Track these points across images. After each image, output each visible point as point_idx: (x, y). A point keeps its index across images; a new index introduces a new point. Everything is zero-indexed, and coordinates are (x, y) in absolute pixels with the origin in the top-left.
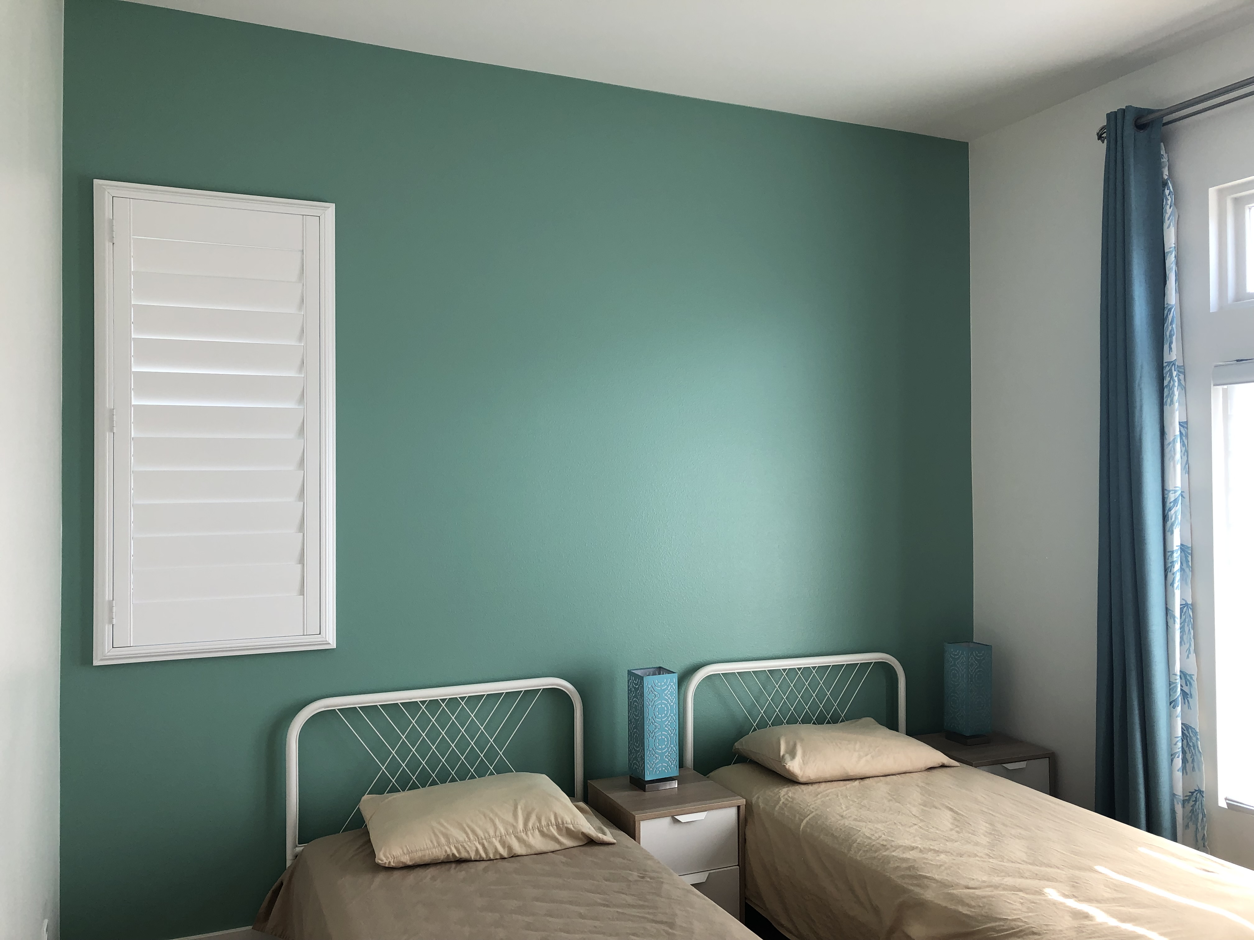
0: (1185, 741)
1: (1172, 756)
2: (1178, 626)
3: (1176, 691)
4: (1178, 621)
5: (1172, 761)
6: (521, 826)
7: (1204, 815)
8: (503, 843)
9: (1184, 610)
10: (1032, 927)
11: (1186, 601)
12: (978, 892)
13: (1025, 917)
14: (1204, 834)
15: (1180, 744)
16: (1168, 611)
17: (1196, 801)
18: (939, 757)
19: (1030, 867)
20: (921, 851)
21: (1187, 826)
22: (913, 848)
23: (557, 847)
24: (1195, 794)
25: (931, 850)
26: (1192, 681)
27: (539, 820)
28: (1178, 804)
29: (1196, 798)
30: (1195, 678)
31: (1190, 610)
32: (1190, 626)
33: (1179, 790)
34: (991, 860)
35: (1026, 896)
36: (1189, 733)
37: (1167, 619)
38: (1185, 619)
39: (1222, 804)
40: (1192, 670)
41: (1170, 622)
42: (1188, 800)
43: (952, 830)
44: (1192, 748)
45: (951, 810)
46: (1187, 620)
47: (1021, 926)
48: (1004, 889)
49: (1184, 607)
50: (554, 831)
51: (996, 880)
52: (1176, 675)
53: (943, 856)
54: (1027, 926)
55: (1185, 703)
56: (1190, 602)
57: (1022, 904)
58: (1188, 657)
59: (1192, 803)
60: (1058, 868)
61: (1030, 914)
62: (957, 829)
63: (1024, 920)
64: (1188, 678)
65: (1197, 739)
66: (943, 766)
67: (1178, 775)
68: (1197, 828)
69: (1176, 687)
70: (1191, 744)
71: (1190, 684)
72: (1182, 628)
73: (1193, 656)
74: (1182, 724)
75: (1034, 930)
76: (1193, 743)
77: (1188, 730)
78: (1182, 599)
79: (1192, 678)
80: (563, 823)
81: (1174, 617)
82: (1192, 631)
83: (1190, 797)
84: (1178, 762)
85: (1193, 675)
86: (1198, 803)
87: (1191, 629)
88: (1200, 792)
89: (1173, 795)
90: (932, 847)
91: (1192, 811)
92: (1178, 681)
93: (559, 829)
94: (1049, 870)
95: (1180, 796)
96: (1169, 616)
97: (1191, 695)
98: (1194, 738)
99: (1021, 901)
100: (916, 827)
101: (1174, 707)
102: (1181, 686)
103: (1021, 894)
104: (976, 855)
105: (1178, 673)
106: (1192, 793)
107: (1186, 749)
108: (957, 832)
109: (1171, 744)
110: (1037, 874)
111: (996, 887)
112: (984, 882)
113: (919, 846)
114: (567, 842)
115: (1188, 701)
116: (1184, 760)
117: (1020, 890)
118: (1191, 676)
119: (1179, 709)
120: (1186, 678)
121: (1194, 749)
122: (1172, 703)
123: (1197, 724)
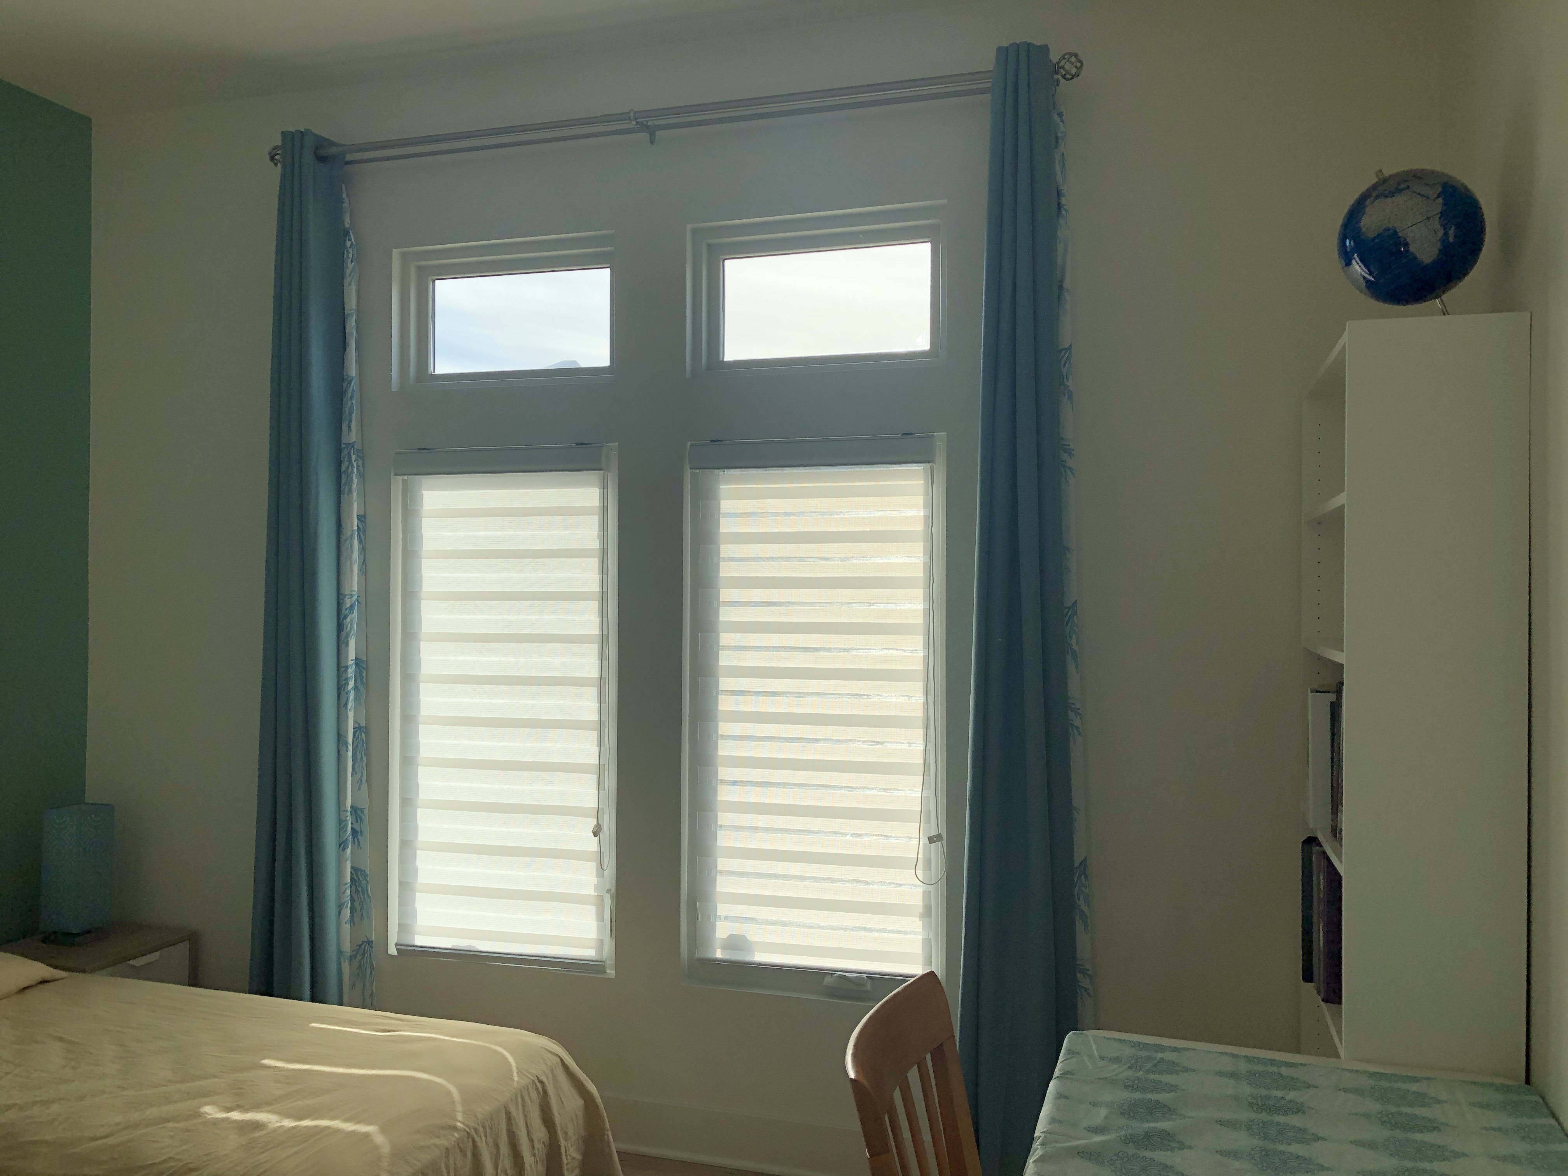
0: (354, 887)
1: (340, 907)
2: (350, 754)
3: (346, 831)
4: (350, 748)
5: (340, 913)
7: (372, 968)
9: (357, 734)
11: (359, 724)
12: (111, 1141)
13: (178, 1154)
14: (372, 991)
15: (348, 892)
16: (340, 738)
17: (364, 954)
19: (178, 1085)
20: (21, 1108)
21: (353, 986)
22: (9, 1108)
24: (363, 946)
25: (35, 1103)
26: (363, 817)
28: (345, 962)
29: (364, 950)
30: (366, 812)
31: (363, 733)
32: (363, 753)
33: (347, 947)
34: (125, 1093)
35: (176, 1125)
36: (358, 876)
37: (338, 746)
38: (357, 746)
39: (392, 950)
40: (364, 804)
41: (343, 748)
42: (355, 956)
43: (64, 1067)
44: (361, 894)
46: (359, 746)
48: (147, 1126)
49: (357, 731)
51: (136, 1116)
52: (347, 811)
53: (55, 1107)
55: (354, 843)
56: (362, 724)
57: (172, 1137)
58: (359, 789)
59: (359, 958)
60: (215, 1077)
61: (184, 1147)
62: (73, 1064)
64: (359, 812)
65: (367, 882)
67: (346, 928)
68: (364, 985)
69: (346, 826)
70: (360, 889)
71: (361, 820)
72: (354, 755)
73: (364, 786)
74: (352, 868)
76: (362, 888)
77: (357, 874)
78: (355, 722)
79: (363, 812)
81: (346, 743)
82: (364, 758)
83: (357, 951)
84: (347, 912)
85: (365, 809)
86: (366, 956)
87: (363, 755)
88: (369, 942)
89: (340, 953)
90: (38, 1099)
91: (360, 966)
92: (349, 818)
94: (203, 1083)
95: (348, 953)
96: (341, 745)
97: (361, 832)
98: (364, 882)
99: (172, 1134)
100: (9, 1076)
101: (344, 849)
102: (352, 823)
103: (170, 1125)
104: (103, 1092)
105: (349, 809)
106: (360, 946)
107: (356, 898)
108: (73, 1068)
109: (340, 893)
110: (188, 1093)
111: (136, 1126)
112: (118, 1124)
113: (18, 1102)
115: (358, 840)
116: (353, 910)
117: (168, 1120)
118: (362, 810)
119: (349, 850)
120: (356, 813)
121: (364, 895)
122: (342, 845)
123: (366, 866)
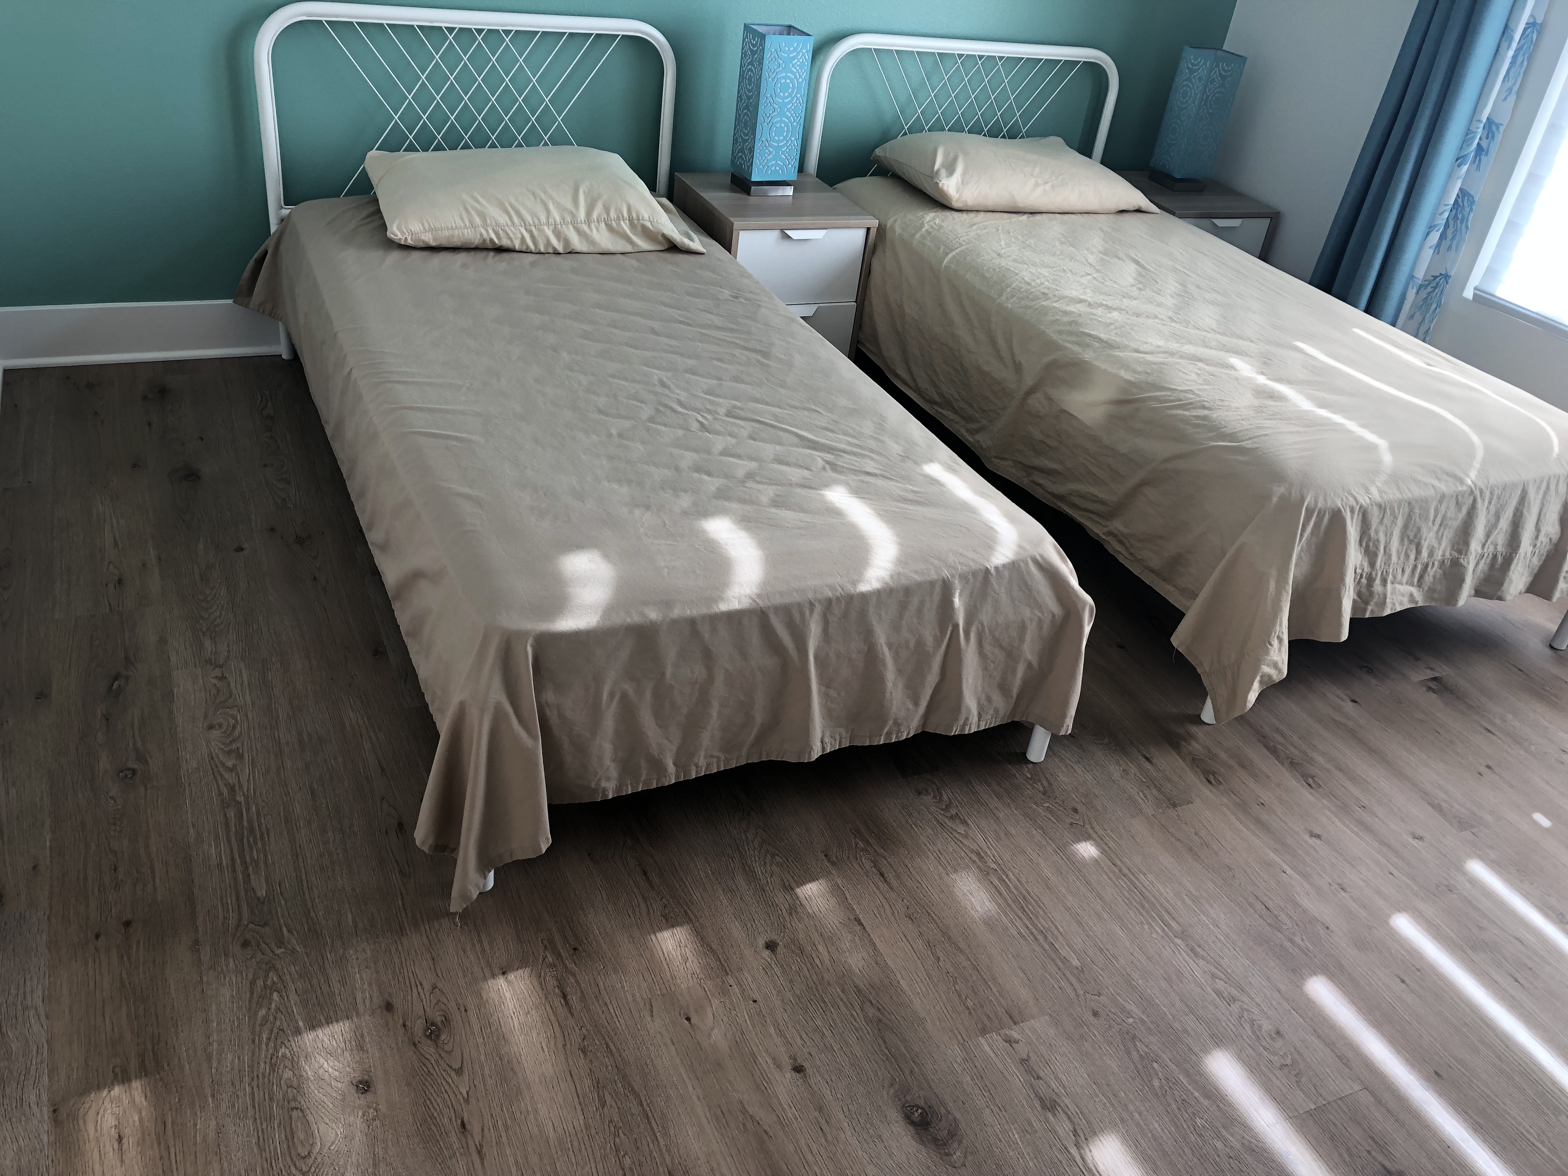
0: (1454, 211)
1: (1431, 228)
2: (1511, 53)
3: (1471, 144)
4: (1514, 45)
5: (1428, 234)
6: (582, 215)
7: (1439, 305)
8: (558, 234)
9: (1529, 30)
10: (1204, 401)
11: (1535, 19)
12: (1149, 358)
13: (1198, 390)
14: (1429, 328)
15: (1446, 214)
16: (1507, 30)
17: (1435, 288)
18: (1136, 198)
19: (1218, 336)
20: (1090, 305)
21: (1412, 317)
22: (1081, 301)
23: (629, 248)
24: (1439, 278)
25: (1101, 305)
26: (1496, 133)
27: (607, 210)
28: (1413, 288)
29: (1437, 284)
30: (1502, 129)
31: (1535, 31)
32: (1526, 56)
33: (1420, 274)
34: (1173, 324)
35: (1206, 367)
36: (1463, 202)
37: (1501, 39)
38: (1523, 45)
39: (1469, 294)
40: (1503, 119)
41: (1504, 45)
42: (1426, 286)
43: (1132, 286)
44: (1459, 222)
45: (1137, 263)
46: (1526, 46)
47: (1191, 399)
48: (1181, 357)
49: (1530, 27)
50: (625, 227)
51: (1174, 346)
52: (1480, 121)
53: (1115, 314)
54: (1198, 399)
55: (1474, 162)
56: (1539, 21)
57: (1198, 375)
58: (1505, 99)
59: (1429, 289)
60: (1251, 341)
61: (1206, 387)
62: (1141, 286)
63: (1197, 392)
64: (1494, 128)
65: (1471, 210)
66: (1139, 211)
67: (1428, 253)
68: (1423, 319)
69: (1473, 138)
70: (1460, 216)
71: (1493, 137)
72: (1515, 57)
73: (1513, 98)
74: (1461, 189)
75: (1206, 404)
76: (1463, 215)
77: (1463, 197)
78: (1532, 16)
79: (1498, 129)
80: (638, 219)
81: (1511, 39)
82: (1525, 63)
83: (1430, 282)
84: (1435, 237)
85: (1502, 125)
86: (1437, 290)
87: (1525, 60)
88: (1446, 277)
89: (1411, 277)
90: (1104, 302)
91: (1425, 299)
92: (1480, 130)
93: (632, 225)
94: (1240, 342)
95: (1419, 279)
96: (1504, 39)
97: (1488, 151)
98: (1467, 209)
99: (1199, 372)
100: (1089, 277)
101: (1459, 166)
102: (1480, 139)
103: (1200, 364)
104: (1156, 317)
105: (1484, 120)
106: (1435, 277)
107: (1451, 223)
108: (1140, 289)
109: (1435, 214)
110: (1224, 345)
111: (1172, 354)
112: (1159, 347)
113: (1089, 299)
114: (643, 244)
115: (1480, 160)
116: (1443, 236)
117: (1200, 360)
118: (1498, 126)
119: (1465, 168)
120: (1490, 127)
121: (1462, 223)
122: (1459, 160)
123: (1478, 193)
